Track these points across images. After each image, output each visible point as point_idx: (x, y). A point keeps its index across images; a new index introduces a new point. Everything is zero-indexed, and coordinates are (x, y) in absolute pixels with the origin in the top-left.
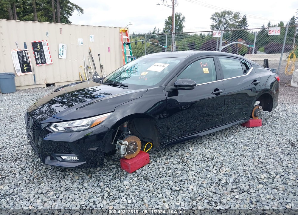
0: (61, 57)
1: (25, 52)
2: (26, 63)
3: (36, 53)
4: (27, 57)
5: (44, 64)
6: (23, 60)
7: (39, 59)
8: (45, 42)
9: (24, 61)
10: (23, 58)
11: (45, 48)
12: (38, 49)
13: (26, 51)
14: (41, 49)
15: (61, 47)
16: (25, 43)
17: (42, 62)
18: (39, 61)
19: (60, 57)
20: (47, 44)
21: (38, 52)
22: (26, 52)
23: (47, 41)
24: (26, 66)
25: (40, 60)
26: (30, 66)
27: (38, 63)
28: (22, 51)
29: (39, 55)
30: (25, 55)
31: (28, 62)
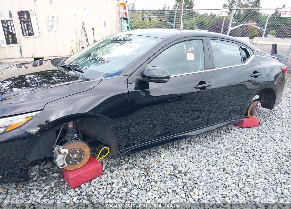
0: (51, 29)
1: (10, 22)
2: (11, 33)
3: (22, 23)
4: (13, 27)
5: (31, 36)
6: (8, 30)
7: (26, 30)
8: (33, 11)
9: (9, 32)
10: (8, 29)
11: (32, 18)
12: (25, 19)
13: (12, 20)
14: (28, 19)
15: (50, 18)
16: (10, 12)
17: (29, 33)
18: (26, 32)
19: (49, 29)
20: (35, 14)
21: (24, 22)
22: (11, 21)
23: (35, 10)
24: (11, 37)
25: (27, 31)
26: (15, 38)
27: (25, 34)
28: (7, 20)
29: (26, 26)
30: (11, 25)
31: (14, 33)
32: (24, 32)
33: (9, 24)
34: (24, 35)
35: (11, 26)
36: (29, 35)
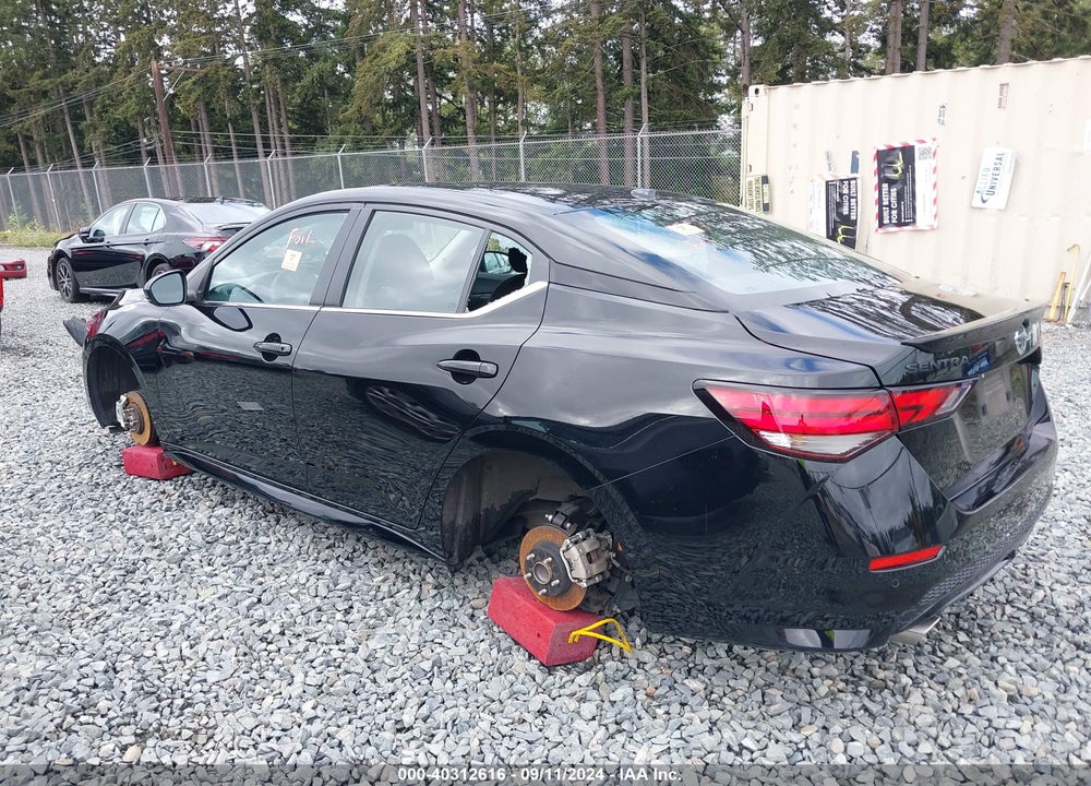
0: (984, 201)
1: (849, 184)
2: (846, 220)
3: (885, 186)
4: (853, 200)
5: (905, 228)
6: (840, 210)
7: (891, 209)
8: (929, 144)
9: (840, 214)
10: (839, 205)
11: (921, 167)
12: (896, 171)
13: (855, 179)
14: (905, 171)
15: (988, 161)
16: (855, 154)
17: (899, 219)
18: (890, 215)
19: (977, 202)
20: (934, 154)
21: (891, 182)
22: (853, 182)
23: (934, 140)
24: (844, 232)
25: (894, 213)
26: (853, 233)
27: (886, 221)
28: (842, 181)
29: (894, 194)
30: (849, 195)
31: (853, 218)
32: (886, 214)
33: (846, 191)
34: (881, 225)
35: (850, 198)
36: (900, 224)
